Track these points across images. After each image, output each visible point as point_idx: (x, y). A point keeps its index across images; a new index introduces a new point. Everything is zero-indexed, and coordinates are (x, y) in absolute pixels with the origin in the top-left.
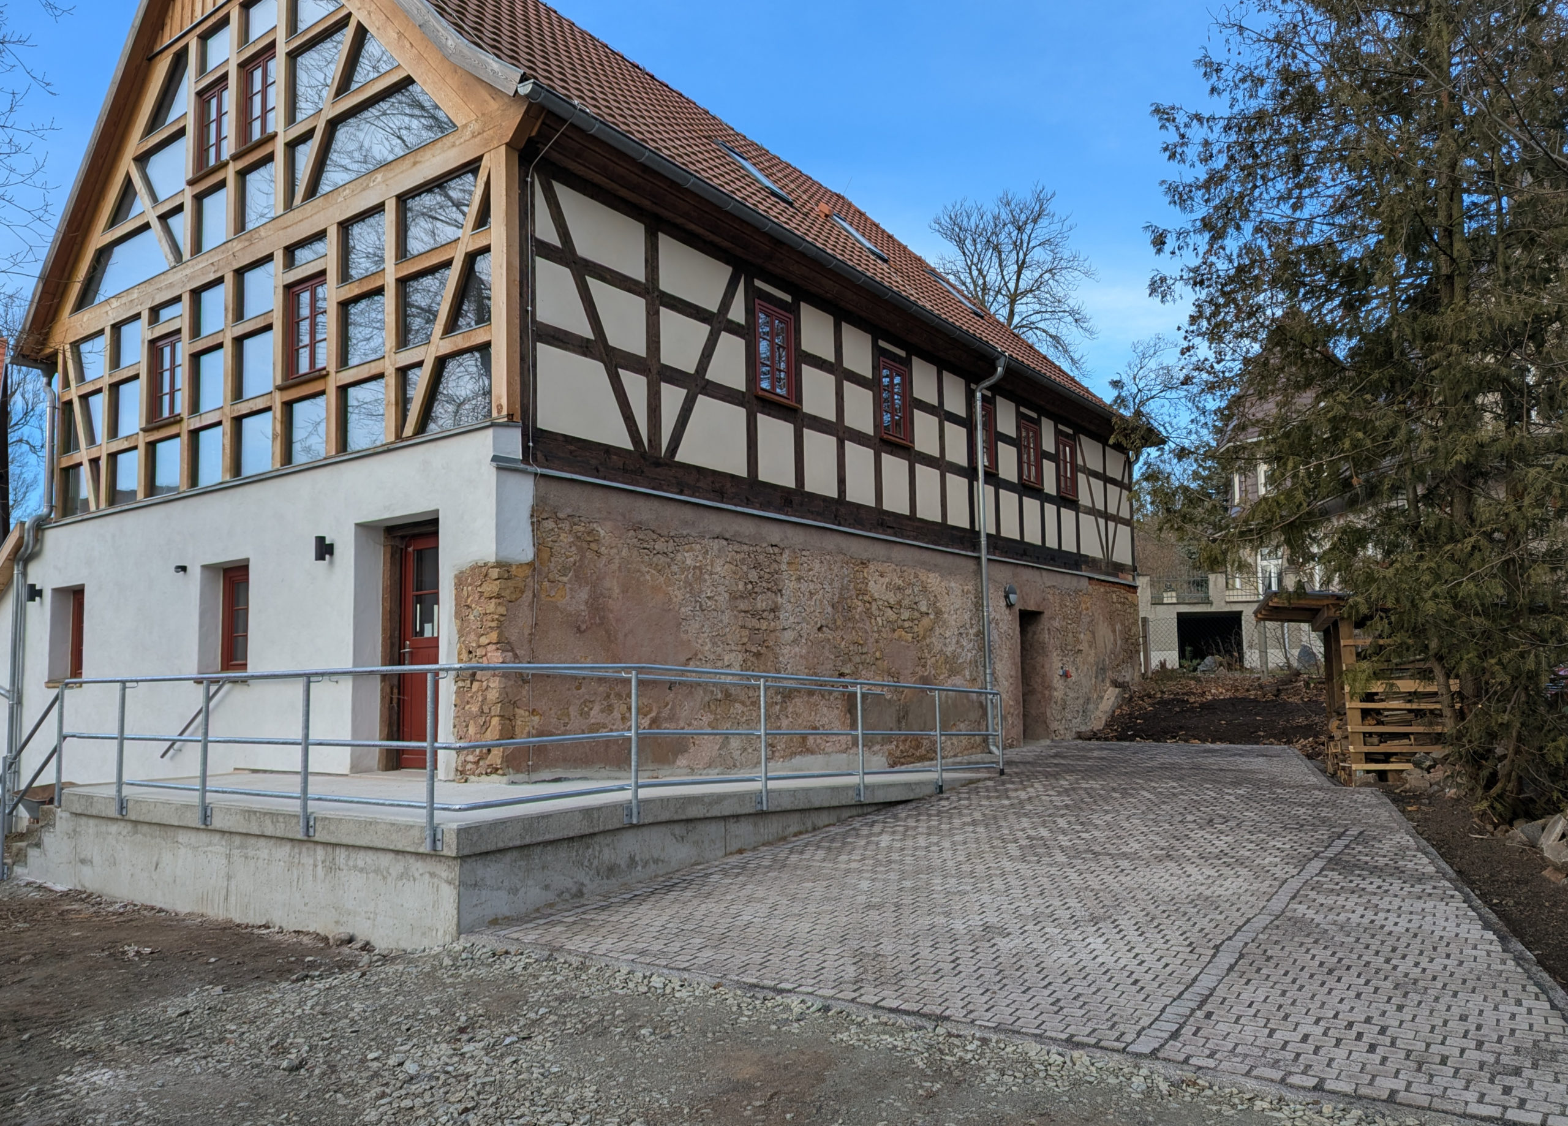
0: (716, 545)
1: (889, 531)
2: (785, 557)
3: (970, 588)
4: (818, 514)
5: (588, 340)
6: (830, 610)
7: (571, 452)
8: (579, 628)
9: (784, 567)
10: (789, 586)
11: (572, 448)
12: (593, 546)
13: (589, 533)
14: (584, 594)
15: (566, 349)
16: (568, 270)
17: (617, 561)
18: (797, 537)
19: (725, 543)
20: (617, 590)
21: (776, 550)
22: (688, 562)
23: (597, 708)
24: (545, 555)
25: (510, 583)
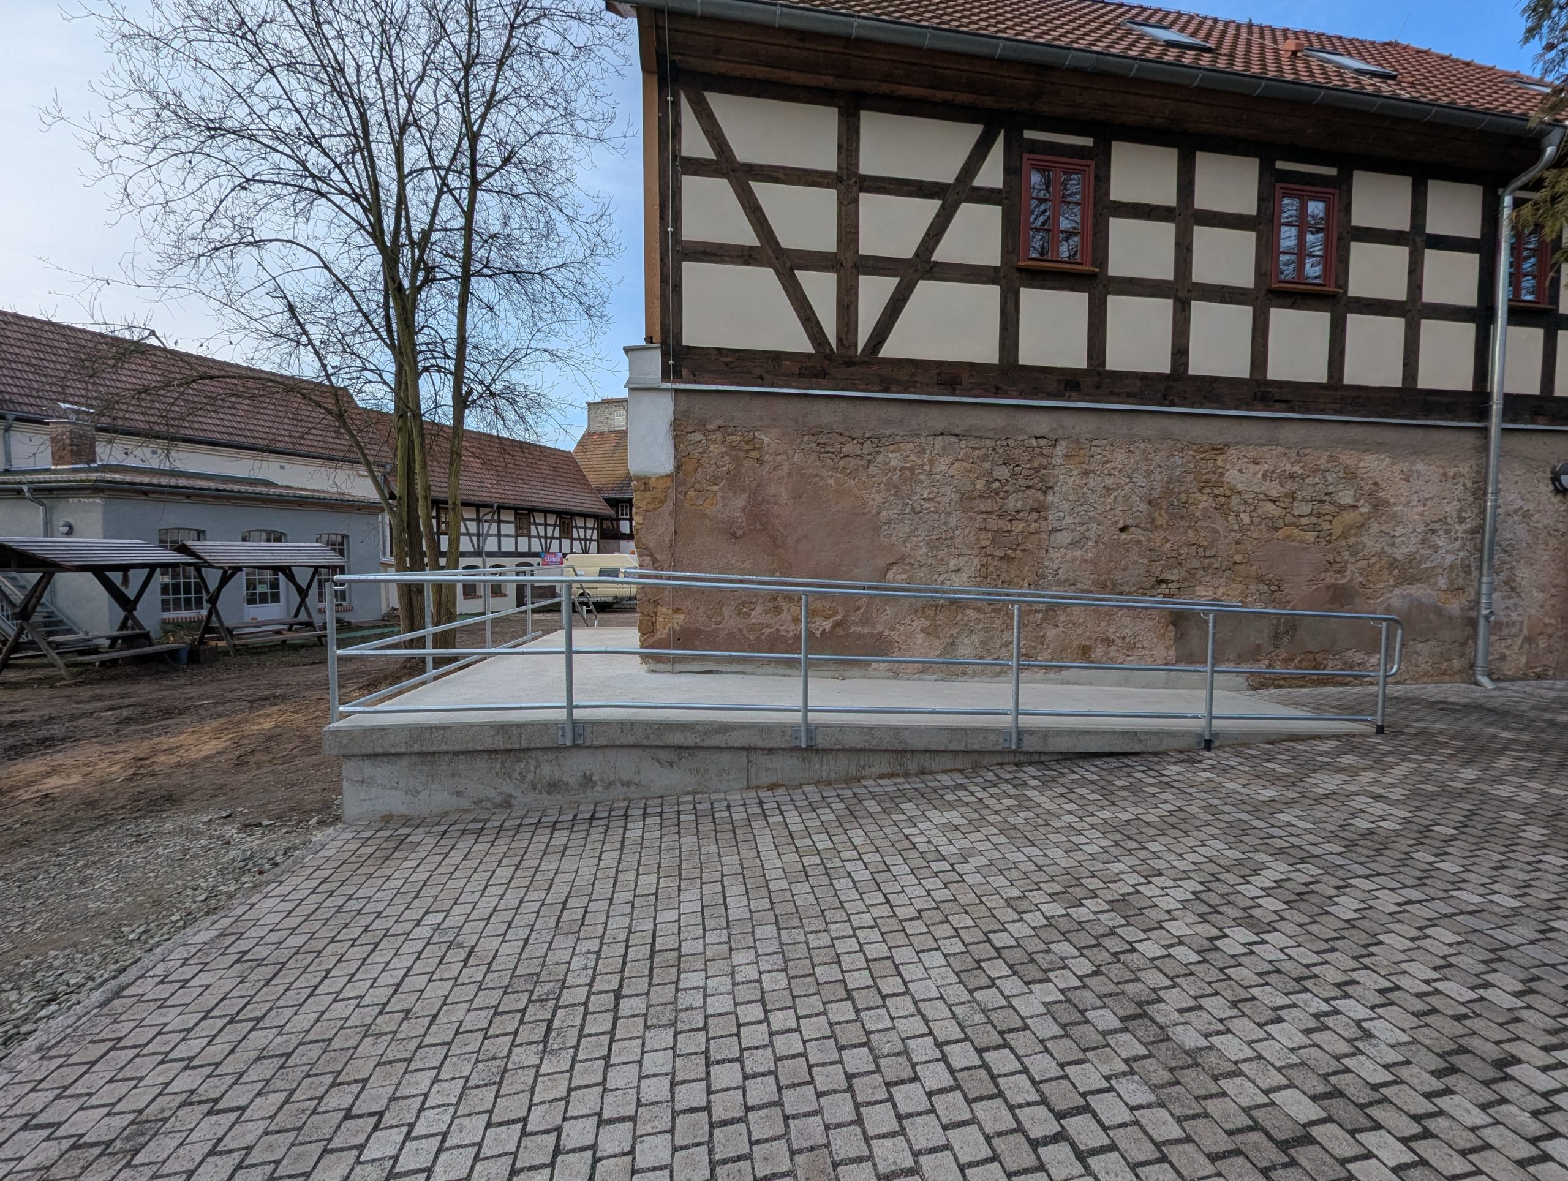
0: (939, 442)
1: (1278, 406)
2: (1061, 449)
3: (1464, 469)
4: (1129, 395)
5: (751, 248)
6: (1143, 507)
7: (727, 364)
8: (734, 535)
9: (1057, 461)
10: (1066, 480)
11: (728, 360)
12: (755, 454)
13: (747, 443)
14: (741, 501)
15: (721, 262)
16: (725, 181)
17: (786, 466)
18: (1085, 426)
19: (953, 439)
20: (784, 497)
21: (1043, 442)
22: (894, 463)
23: (759, 609)
24: (689, 467)
25: (647, 494)
